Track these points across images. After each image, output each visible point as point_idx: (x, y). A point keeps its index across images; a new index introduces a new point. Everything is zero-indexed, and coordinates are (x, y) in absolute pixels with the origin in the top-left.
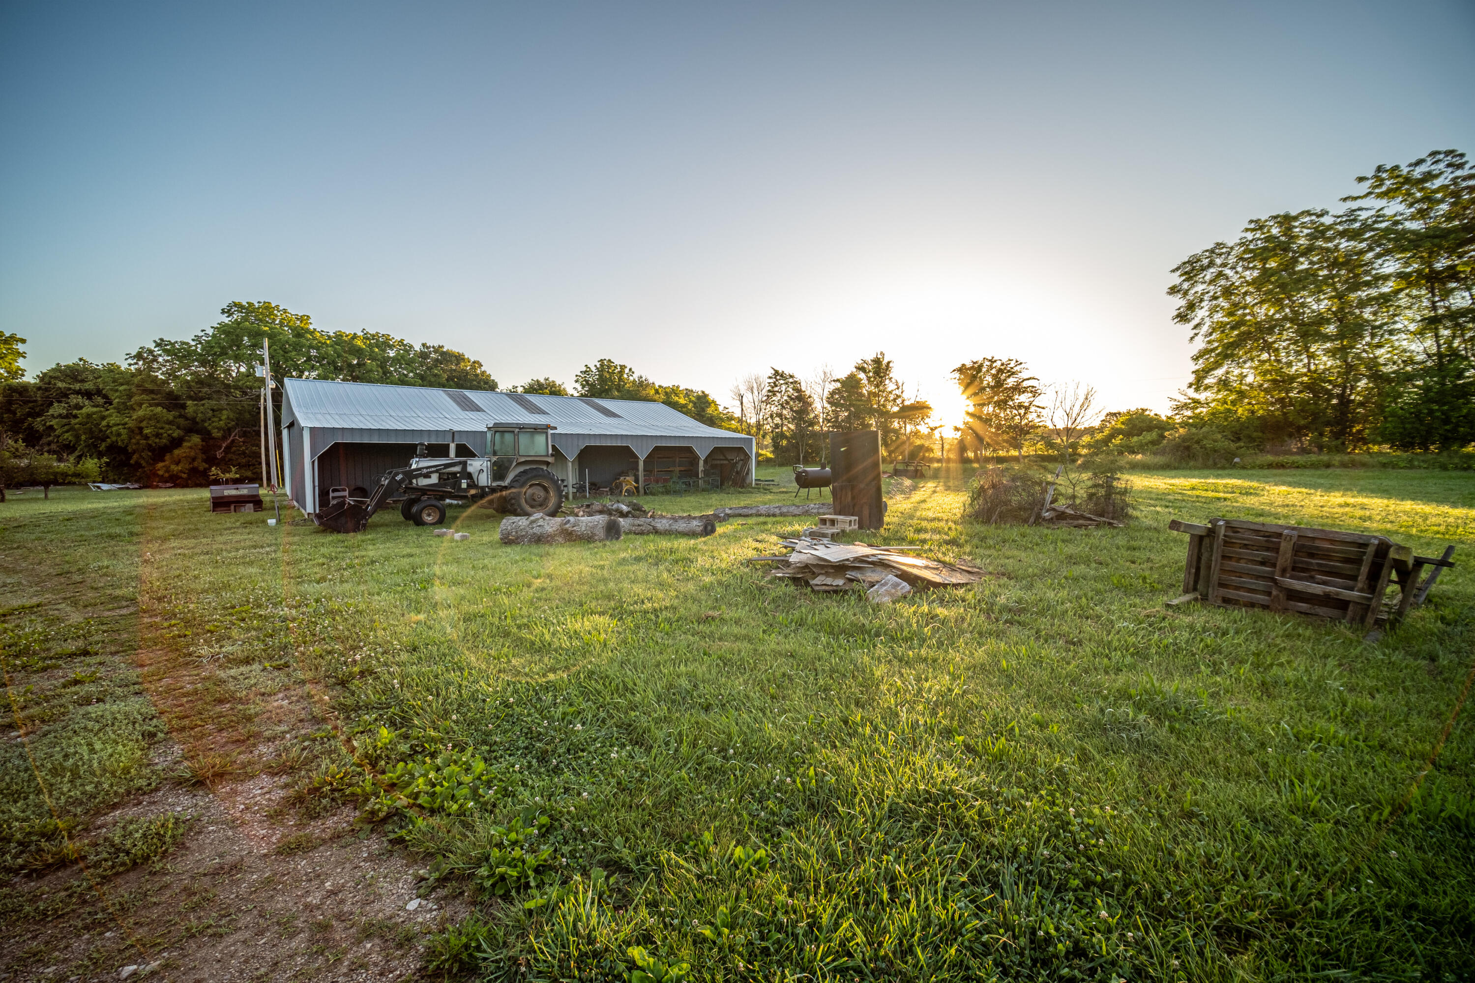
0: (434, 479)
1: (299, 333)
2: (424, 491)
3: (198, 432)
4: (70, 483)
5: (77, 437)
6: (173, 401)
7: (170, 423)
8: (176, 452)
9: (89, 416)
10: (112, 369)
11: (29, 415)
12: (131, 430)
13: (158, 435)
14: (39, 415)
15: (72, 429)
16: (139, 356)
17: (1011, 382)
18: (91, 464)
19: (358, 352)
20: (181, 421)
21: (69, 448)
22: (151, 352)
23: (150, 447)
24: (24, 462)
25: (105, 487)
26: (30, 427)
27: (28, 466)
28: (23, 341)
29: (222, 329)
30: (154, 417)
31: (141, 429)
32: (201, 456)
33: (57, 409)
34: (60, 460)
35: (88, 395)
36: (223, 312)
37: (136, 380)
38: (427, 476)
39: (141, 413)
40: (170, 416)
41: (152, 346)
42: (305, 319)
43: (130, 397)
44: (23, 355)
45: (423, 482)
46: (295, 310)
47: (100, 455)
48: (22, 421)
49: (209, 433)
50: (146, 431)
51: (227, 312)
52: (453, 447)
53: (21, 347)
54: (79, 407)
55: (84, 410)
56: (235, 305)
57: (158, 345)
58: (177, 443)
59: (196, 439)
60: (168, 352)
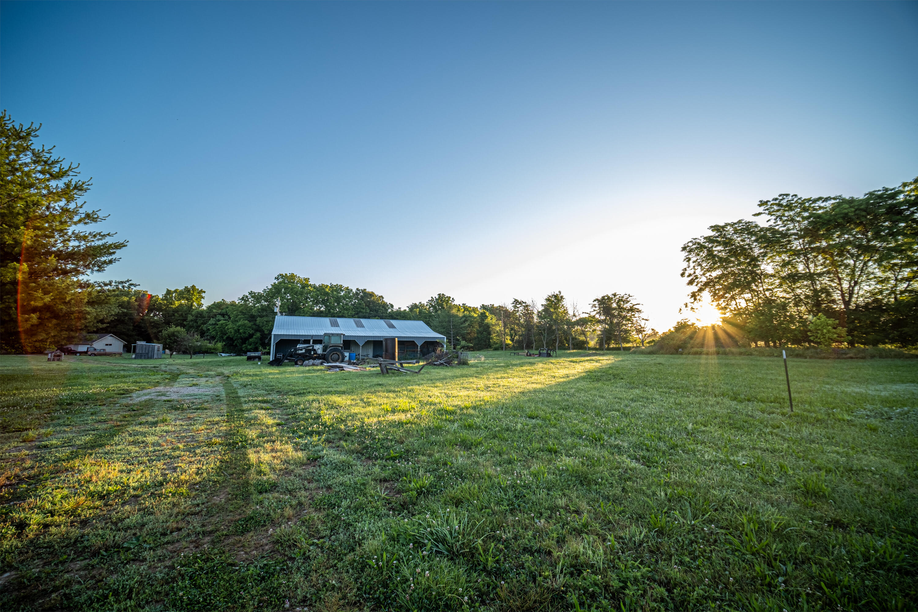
0: (304, 351)
1: (304, 286)
2: (300, 354)
3: (260, 331)
4: (212, 353)
5: (217, 333)
6: (252, 318)
7: (250, 327)
8: (251, 340)
9: (222, 324)
10: (233, 304)
11: (202, 324)
12: (235, 331)
13: (245, 333)
14: (205, 324)
15: (216, 330)
16: (242, 299)
17: (628, 306)
18: (220, 345)
19: (327, 294)
20: (254, 327)
21: (213, 338)
22: (247, 297)
23: (241, 338)
24: (199, 344)
25: (223, 355)
26: (202, 329)
27: (200, 345)
28: (204, 292)
29: (274, 286)
30: (244, 325)
31: (239, 330)
32: (259, 342)
33: (212, 321)
34: (210, 343)
35: (223, 315)
36: (276, 278)
37: (240, 309)
38: (301, 350)
39: (240, 323)
40: (250, 324)
41: (247, 294)
42: (307, 280)
43: (237, 316)
44: (203, 298)
45: (300, 352)
46: (302, 276)
47: (224, 341)
48: (199, 326)
49: (264, 331)
50: (241, 331)
51: (277, 278)
52: (311, 341)
53: (203, 295)
54: (219, 320)
55: (221, 322)
56: (280, 275)
57: (250, 294)
58: (251, 336)
59: (258, 334)
60: (252, 297)
